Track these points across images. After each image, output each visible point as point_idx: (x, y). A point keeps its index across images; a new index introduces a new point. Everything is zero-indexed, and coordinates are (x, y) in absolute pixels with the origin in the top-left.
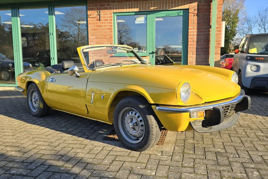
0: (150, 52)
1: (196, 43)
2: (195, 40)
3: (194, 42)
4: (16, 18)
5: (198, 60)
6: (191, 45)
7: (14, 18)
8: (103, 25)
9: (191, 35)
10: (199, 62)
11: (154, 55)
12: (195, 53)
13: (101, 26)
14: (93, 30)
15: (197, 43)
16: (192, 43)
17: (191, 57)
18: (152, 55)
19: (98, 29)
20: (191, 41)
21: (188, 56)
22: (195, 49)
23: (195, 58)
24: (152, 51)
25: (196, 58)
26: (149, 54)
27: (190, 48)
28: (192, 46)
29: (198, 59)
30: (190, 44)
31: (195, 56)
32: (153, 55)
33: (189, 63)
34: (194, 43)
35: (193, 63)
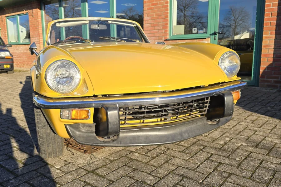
0: (212, 33)
1: (276, 17)
2: (276, 12)
3: (274, 16)
4: (84, 3)
5: (278, 42)
6: (269, 19)
7: (83, 3)
8: (158, 2)
9: (269, 6)
10: (279, 45)
11: (217, 36)
12: (274, 31)
13: (156, 4)
14: (148, 9)
15: (278, 16)
16: (271, 17)
17: (268, 38)
18: (213, 36)
19: (153, 8)
20: (268, 15)
21: (264, 36)
22: (275, 26)
23: (274, 38)
24: (214, 31)
25: (276, 39)
26: (210, 35)
27: (266, 25)
28: (270, 22)
29: (279, 40)
30: (267, 18)
31: (274, 36)
32: (215, 36)
33: (264, 46)
34: (272, 17)
35: (270, 46)
